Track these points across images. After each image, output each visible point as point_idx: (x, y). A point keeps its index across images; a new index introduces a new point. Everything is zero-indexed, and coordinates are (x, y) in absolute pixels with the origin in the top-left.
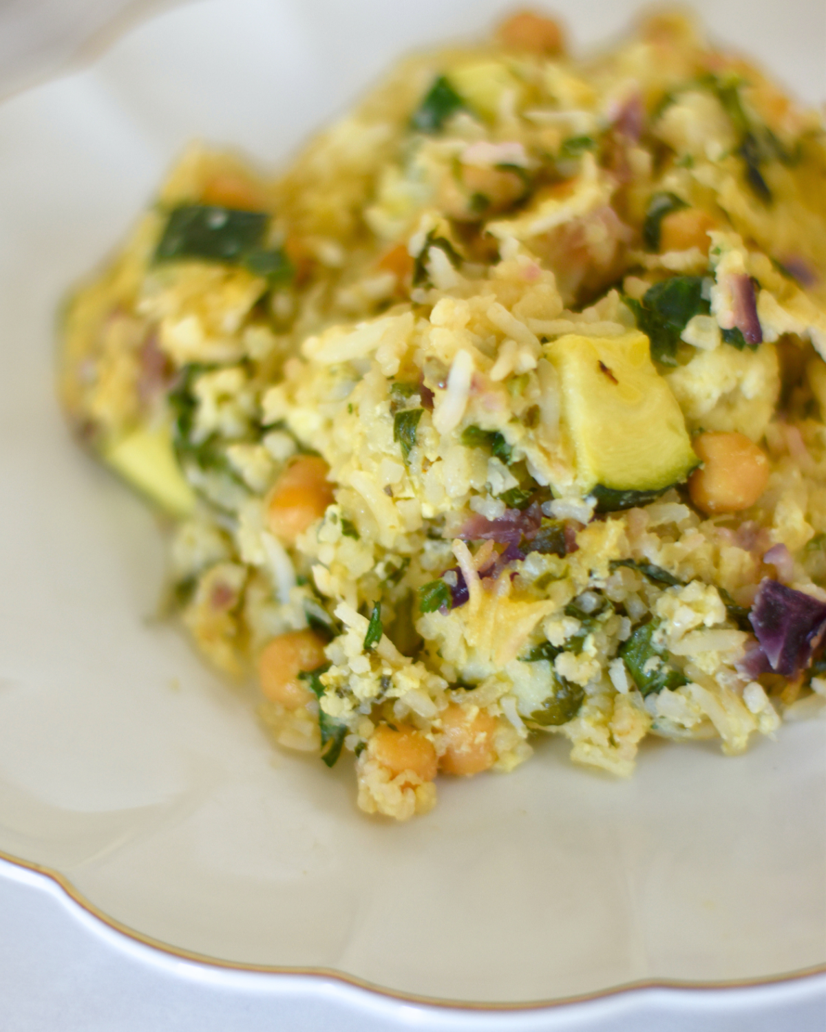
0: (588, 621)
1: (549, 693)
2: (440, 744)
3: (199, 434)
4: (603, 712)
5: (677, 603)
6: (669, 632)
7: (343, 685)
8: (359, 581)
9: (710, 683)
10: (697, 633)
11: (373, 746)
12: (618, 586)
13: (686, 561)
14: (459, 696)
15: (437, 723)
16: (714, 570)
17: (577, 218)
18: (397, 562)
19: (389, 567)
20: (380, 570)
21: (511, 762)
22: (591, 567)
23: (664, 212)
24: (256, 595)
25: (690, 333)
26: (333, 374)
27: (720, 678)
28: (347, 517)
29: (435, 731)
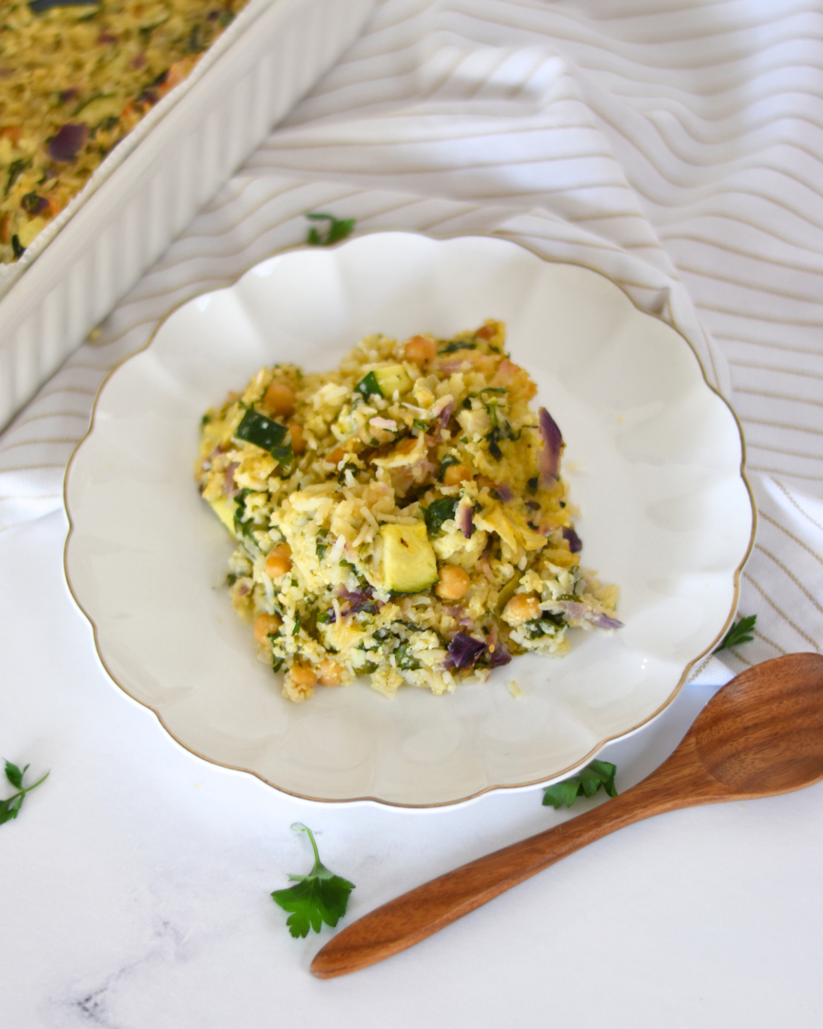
0: (380, 642)
1: (364, 663)
2: (319, 674)
3: (244, 519)
4: (386, 672)
5: (418, 639)
6: (413, 649)
7: (283, 645)
8: (297, 601)
9: (429, 669)
10: (425, 651)
11: (291, 672)
12: (396, 628)
13: (427, 620)
14: (330, 657)
15: (319, 666)
16: (438, 624)
17: (409, 464)
18: (312, 598)
19: (309, 599)
20: (306, 599)
21: (347, 684)
22: (384, 621)
23: (448, 464)
24: (258, 591)
25: (444, 526)
26: (299, 514)
27: (433, 668)
28: (294, 578)
29: (317, 668)
